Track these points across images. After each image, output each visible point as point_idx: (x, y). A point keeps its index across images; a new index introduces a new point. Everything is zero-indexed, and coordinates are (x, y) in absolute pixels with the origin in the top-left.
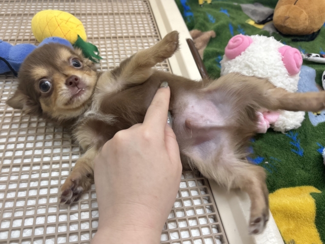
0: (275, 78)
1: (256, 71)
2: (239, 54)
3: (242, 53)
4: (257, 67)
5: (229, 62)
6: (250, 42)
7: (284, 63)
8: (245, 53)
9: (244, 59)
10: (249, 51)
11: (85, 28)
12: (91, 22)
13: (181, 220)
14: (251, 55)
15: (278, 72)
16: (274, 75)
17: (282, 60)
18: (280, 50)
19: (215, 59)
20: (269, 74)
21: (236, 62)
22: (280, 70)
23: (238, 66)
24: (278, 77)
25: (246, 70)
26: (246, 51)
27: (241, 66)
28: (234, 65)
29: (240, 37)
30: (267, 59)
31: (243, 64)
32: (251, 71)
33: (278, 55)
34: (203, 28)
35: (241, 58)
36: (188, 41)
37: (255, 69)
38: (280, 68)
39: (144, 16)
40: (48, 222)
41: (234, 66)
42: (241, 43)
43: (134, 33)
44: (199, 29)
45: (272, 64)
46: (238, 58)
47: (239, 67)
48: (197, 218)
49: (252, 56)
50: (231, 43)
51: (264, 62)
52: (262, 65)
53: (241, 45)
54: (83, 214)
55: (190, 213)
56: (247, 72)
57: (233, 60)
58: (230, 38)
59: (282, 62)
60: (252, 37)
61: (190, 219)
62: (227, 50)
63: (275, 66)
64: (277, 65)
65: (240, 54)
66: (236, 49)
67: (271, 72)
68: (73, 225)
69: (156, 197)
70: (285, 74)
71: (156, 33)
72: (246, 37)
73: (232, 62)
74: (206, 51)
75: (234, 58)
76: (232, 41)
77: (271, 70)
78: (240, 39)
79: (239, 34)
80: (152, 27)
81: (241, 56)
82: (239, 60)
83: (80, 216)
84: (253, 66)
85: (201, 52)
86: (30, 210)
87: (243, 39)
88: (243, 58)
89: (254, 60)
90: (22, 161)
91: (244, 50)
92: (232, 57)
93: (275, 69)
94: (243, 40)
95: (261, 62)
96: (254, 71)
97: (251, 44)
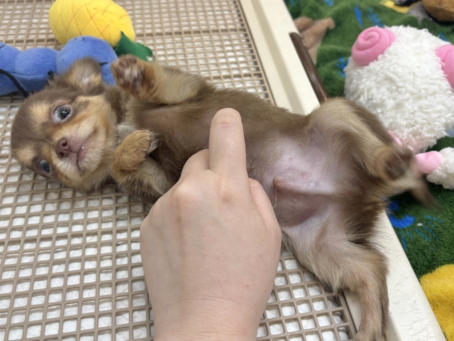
0: (432, 98)
1: (402, 87)
2: (374, 57)
3: (380, 57)
4: (404, 81)
5: (359, 70)
6: (392, 39)
7: (445, 73)
8: (384, 57)
9: (382, 68)
10: (390, 54)
11: (132, 19)
12: (141, 9)
13: (290, 320)
14: (394, 61)
15: (435, 88)
16: (429, 93)
17: (443, 68)
18: (439, 52)
19: (335, 62)
20: (423, 91)
21: (369, 71)
22: (440, 85)
23: (374, 78)
24: (436, 95)
25: (387, 86)
26: (386, 54)
27: (378, 79)
28: (366, 76)
29: (376, 31)
30: (418, 67)
31: (382, 75)
32: (394, 87)
33: (436, 61)
34: (315, 14)
35: (378, 65)
36: (293, 36)
37: (400, 84)
38: (439, 82)
40: (82, 329)
41: (368, 78)
42: (378, 42)
43: (207, 25)
44: (309, 15)
45: (427, 77)
46: (372, 65)
47: (375, 80)
48: (315, 316)
49: (396, 63)
50: (361, 40)
51: (414, 73)
52: (411, 77)
53: (378, 45)
54: (136, 314)
55: (303, 309)
56: (388, 88)
57: (366, 68)
58: (360, 31)
59: (441, 72)
61: (303, 318)
62: (355, 51)
63: (431, 79)
64: (434, 77)
65: (377, 59)
66: (369, 51)
67: (426, 89)
68: (120, 333)
69: (248, 286)
70: (447, 90)
71: (243, 25)
72: (386, 33)
73: (363, 71)
74: (320, 50)
75: (367, 64)
76: (364, 38)
77: (425, 86)
78: (376, 34)
80: (236, 16)
81: (378, 62)
82: (375, 69)
83: (131, 318)
84: (397, 79)
85: (313, 53)
86: (53, 310)
87: (380, 34)
88: (382, 65)
89: (399, 70)
90: (40, 232)
91: (382, 53)
92: (363, 62)
93: (431, 84)
94: (380, 36)
95: (410, 73)
96: (398, 87)
97: (393, 43)
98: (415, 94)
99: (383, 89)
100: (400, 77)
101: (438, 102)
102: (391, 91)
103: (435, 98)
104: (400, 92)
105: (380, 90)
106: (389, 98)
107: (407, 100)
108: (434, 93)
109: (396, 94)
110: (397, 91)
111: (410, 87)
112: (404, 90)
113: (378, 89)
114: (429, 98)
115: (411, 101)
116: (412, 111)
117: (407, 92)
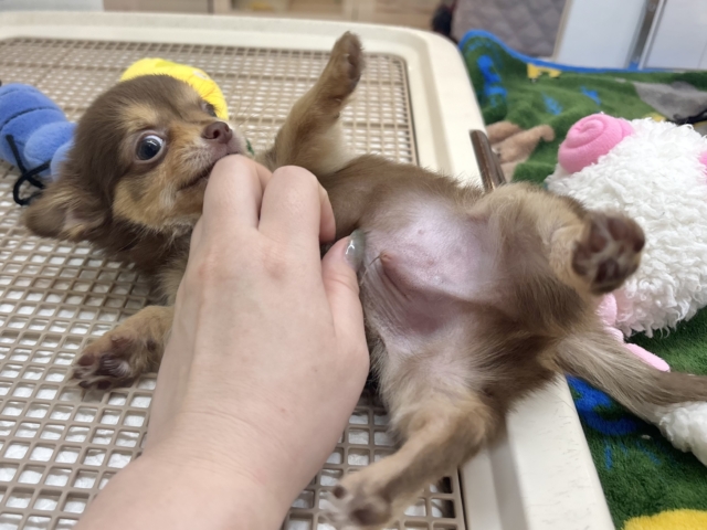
0: (686, 229)
1: (632, 204)
2: (592, 159)
3: (601, 159)
4: (635, 196)
5: (566, 179)
6: (625, 133)
8: (609, 158)
10: (618, 155)
14: (622, 164)
15: (694, 212)
16: (682, 219)
20: (668, 215)
21: (582, 180)
23: (588, 189)
24: (693, 225)
25: (605, 200)
26: (611, 154)
27: (593, 191)
29: (599, 119)
30: (664, 176)
31: (600, 186)
32: (617, 204)
33: (698, 169)
35: (596, 170)
36: (474, 134)
37: (627, 200)
39: (386, 88)
42: (599, 135)
45: (677, 192)
46: (588, 171)
49: (626, 168)
50: (574, 133)
51: (654, 184)
52: (649, 190)
53: (598, 139)
57: (577, 175)
60: (636, 122)
62: (564, 150)
63: (685, 196)
64: (691, 193)
65: (596, 163)
66: (585, 148)
67: (675, 213)
69: (283, 410)
73: (572, 180)
75: (579, 170)
76: (578, 129)
77: (674, 206)
78: (599, 124)
79: (597, 112)
81: (597, 166)
82: (590, 176)
84: (624, 191)
87: (604, 122)
88: (602, 170)
89: (630, 177)
91: (606, 152)
92: (574, 167)
93: (685, 204)
94: (605, 128)
95: (647, 183)
96: (625, 204)
97: (626, 138)
98: (655, 219)
100: (628, 189)
101: (697, 238)
103: (691, 229)
108: (690, 221)
111: (646, 206)
112: (633, 209)
114: (680, 227)
117: (639, 213)
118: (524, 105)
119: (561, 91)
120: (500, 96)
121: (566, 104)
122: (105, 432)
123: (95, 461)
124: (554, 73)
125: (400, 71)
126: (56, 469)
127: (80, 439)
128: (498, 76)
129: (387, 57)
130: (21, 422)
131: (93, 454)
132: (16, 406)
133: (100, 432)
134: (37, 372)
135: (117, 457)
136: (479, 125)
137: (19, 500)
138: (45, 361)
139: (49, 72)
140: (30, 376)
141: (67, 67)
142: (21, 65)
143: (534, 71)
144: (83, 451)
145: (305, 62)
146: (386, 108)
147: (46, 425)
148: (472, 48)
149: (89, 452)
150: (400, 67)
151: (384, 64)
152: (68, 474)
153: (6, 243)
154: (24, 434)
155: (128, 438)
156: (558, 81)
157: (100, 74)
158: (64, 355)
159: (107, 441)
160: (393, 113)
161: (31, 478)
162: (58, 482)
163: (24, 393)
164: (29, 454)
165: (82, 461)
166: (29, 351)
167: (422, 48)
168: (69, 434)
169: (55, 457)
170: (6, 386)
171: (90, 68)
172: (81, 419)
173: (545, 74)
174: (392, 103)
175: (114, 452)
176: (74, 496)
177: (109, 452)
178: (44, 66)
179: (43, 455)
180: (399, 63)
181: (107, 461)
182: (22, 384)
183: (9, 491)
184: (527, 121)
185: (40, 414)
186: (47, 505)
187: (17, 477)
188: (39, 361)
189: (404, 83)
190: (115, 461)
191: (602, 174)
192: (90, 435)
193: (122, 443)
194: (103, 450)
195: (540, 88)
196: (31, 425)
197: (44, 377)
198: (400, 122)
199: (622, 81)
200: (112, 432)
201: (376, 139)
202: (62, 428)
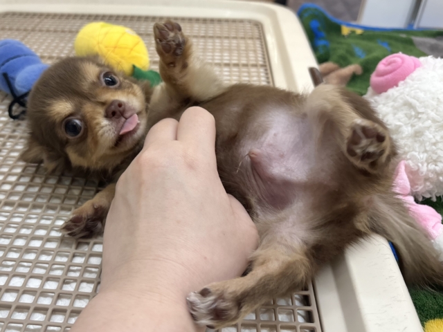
1: (423, 113)
2: (394, 83)
3: (401, 83)
4: (425, 107)
5: (376, 97)
6: (416, 66)
8: (405, 83)
10: (413, 80)
14: (416, 86)
21: (387, 98)
23: (391, 104)
25: (405, 112)
26: (408, 80)
27: (396, 104)
28: (383, 102)
29: (398, 57)
31: (401, 101)
32: (413, 113)
35: (398, 91)
36: (311, 70)
37: (420, 110)
39: (250, 42)
41: (384, 104)
42: (399, 67)
46: (391, 92)
47: (392, 106)
49: (418, 88)
50: (381, 66)
52: (435, 103)
53: (398, 71)
56: (406, 115)
57: (384, 94)
60: (422, 59)
62: (374, 78)
65: (397, 86)
66: (389, 77)
71: (265, 62)
72: (410, 59)
75: (386, 91)
76: (384, 64)
78: (399, 60)
79: (397, 52)
81: (397, 88)
82: (393, 95)
84: (417, 104)
87: (402, 59)
88: (401, 91)
89: (421, 95)
91: (403, 78)
92: (381, 89)
94: (403, 62)
95: (433, 99)
96: (419, 113)
97: (418, 69)
98: (438, 122)
99: (401, 115)
100: (420, 103)
102: (410, 117)
104: (420, 118)
105: (397, 116)
106: (406, 125)
107: (428, 128)
109: (416, 120)
110: (416, 117)
111: (432, 114)
112: (424, 116)
113: (395, 114)
115: (432, 129)
116: (434, 141)
117: (428, 119)
118: (341, 52)
119: (364, 43)
120: (325, 47)
121: (368, 51)
122: (75, 268)
123: (70, 288)
124: (359, 31)
125: (259, 31)
126: (44, 293)
127: (58, 273)
128: (324, 34)
129: (250, 21)
130: (19, 262)
131: (68, 283)
132: (15, 252)
133: (72, 268)
134: (28, 228)
135: (84, 285)
136: (314, 64)
137: (20, 314)
138: (33, 221)
139: (29, 33)
140: (24, 231)
141: (40, 31)
142: (10, 29)
143: (346, 30)
144: (61, 281)
145: (196, 26)
146: (251, 54)
147: (36, 264)
148: (306, 15)
149: (65, 282)
150: (259, 28)
151: (248, 26)
152: (52, 297)
153: (4, 144)
154: (21, 270)
155: (91, 272)
156: (361, 37)
157: (62, 35)
158: (45, 217)
159: (77, 275)
160: (256, 57)
161: (27, 299)
162: (46, 301)
163: (20, 243)
164: (25, 283)
165: (61, 288)
166: (23, 215)
167: (273, 16)
168: (51, 269)
169: (42, 285)
170: (8, 238)
171: (55, 31)
172: (59, 259)
173: (353, 32)
174: (255, 51)
175: (82, 281)
176: (56, 311)
177: (79, 281)
178: (25, 30)
179: (34, 284)
180: (258, 25)
181: (78, 287)
182: (19, 237)
183: (13, 308)
184: (343, 62)
185: (32, 256)
186: (38, 317)
187: (18, 299)
188: (29, 221)
189: (262, 38)
190: (82, 288)
191: (402, 93)
192: (66, 270)
193: (87, 275)
194: (75, 280)
195: (351, 41)
196: (25, 264)
197: (33, 232)
198: (261, 63)
199: (404, 36)
200: (79, 268)
201: (246, 74)
202: (47, 265)
